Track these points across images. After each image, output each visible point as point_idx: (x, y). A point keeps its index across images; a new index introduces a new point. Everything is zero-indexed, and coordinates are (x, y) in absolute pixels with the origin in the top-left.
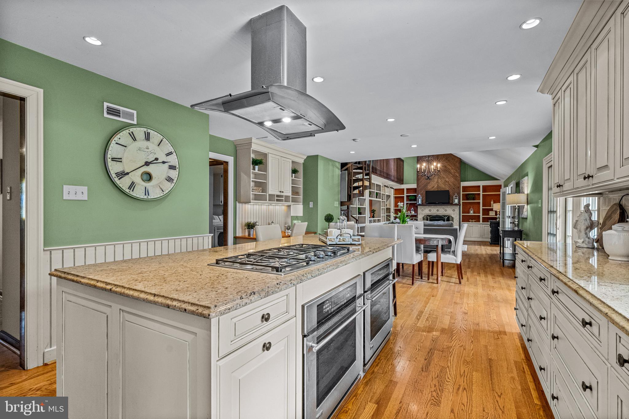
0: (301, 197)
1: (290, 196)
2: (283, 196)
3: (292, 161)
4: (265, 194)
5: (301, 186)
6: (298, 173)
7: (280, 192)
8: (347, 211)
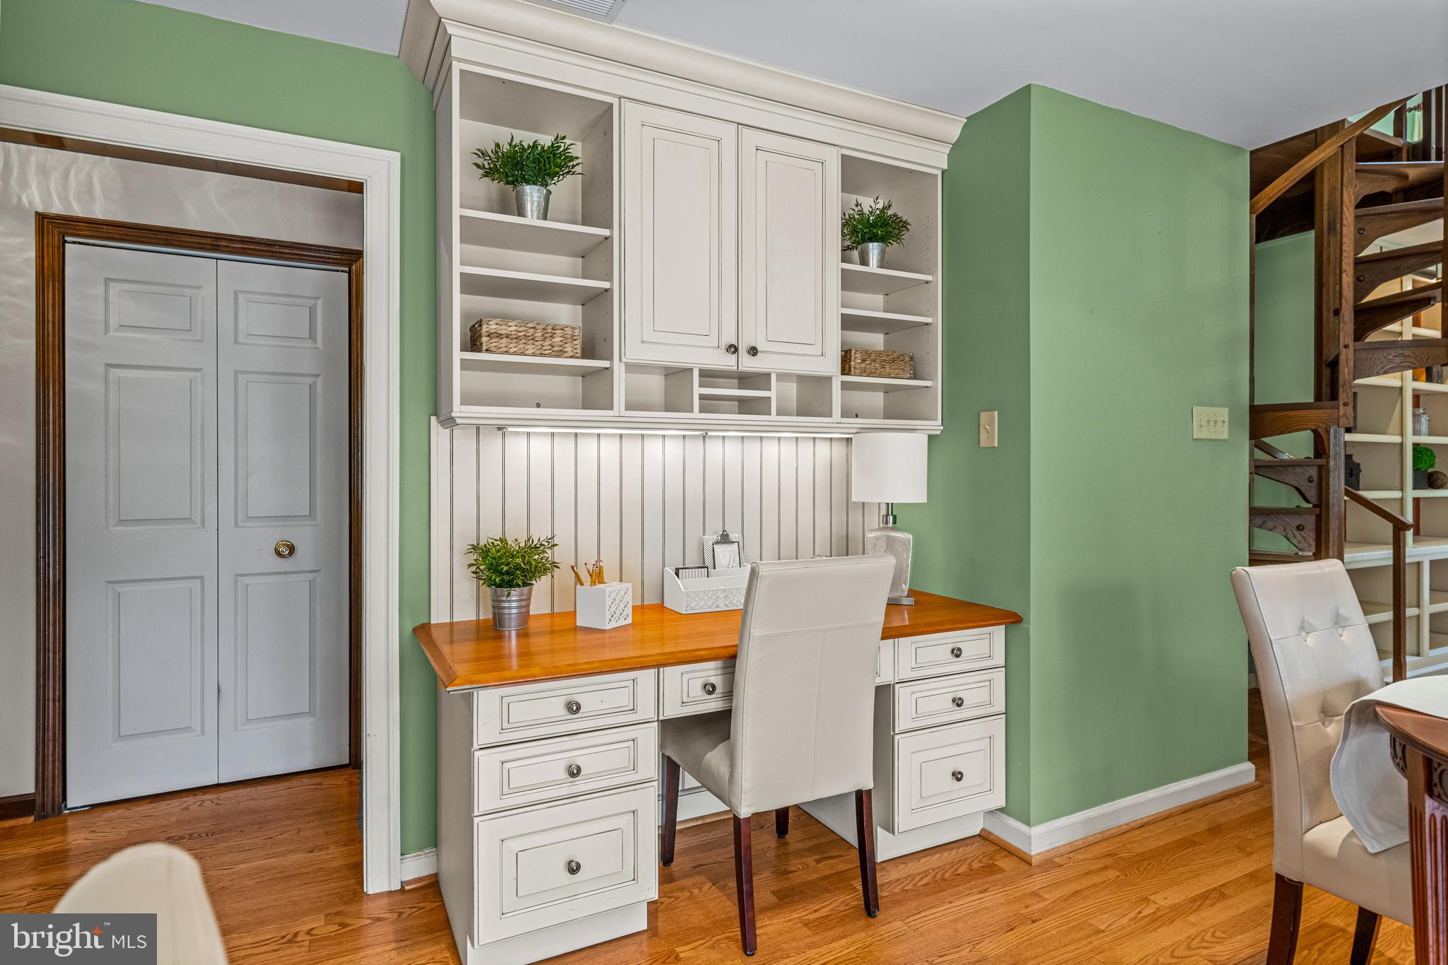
0: (936, 383)
1: (828, 379)
2: (769, 375)
3: (846, 161)
4: (605, 364)
5: (936, 319)
6: (906, 236)
7: (733, 349)
8: (1313, 472)
